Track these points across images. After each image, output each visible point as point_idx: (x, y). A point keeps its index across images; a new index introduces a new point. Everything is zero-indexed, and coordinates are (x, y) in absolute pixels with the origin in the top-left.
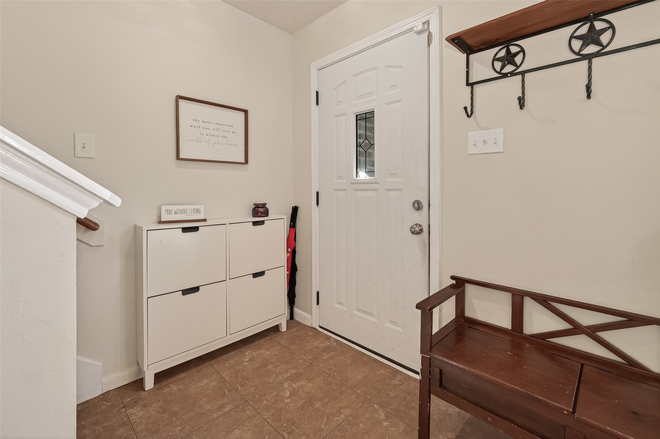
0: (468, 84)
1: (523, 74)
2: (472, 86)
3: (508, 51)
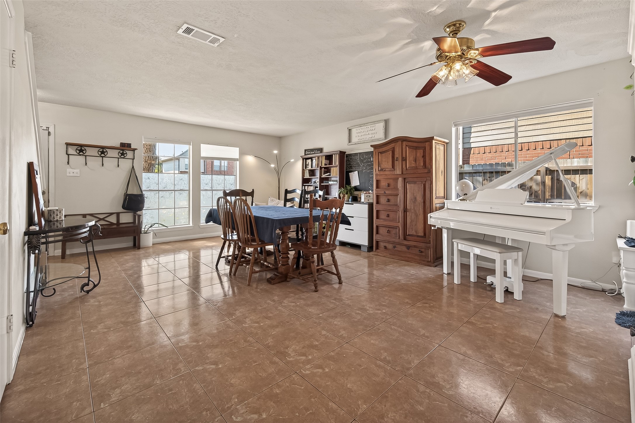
1: (86, 156)
2: (68, 155)
3: (81, 149)
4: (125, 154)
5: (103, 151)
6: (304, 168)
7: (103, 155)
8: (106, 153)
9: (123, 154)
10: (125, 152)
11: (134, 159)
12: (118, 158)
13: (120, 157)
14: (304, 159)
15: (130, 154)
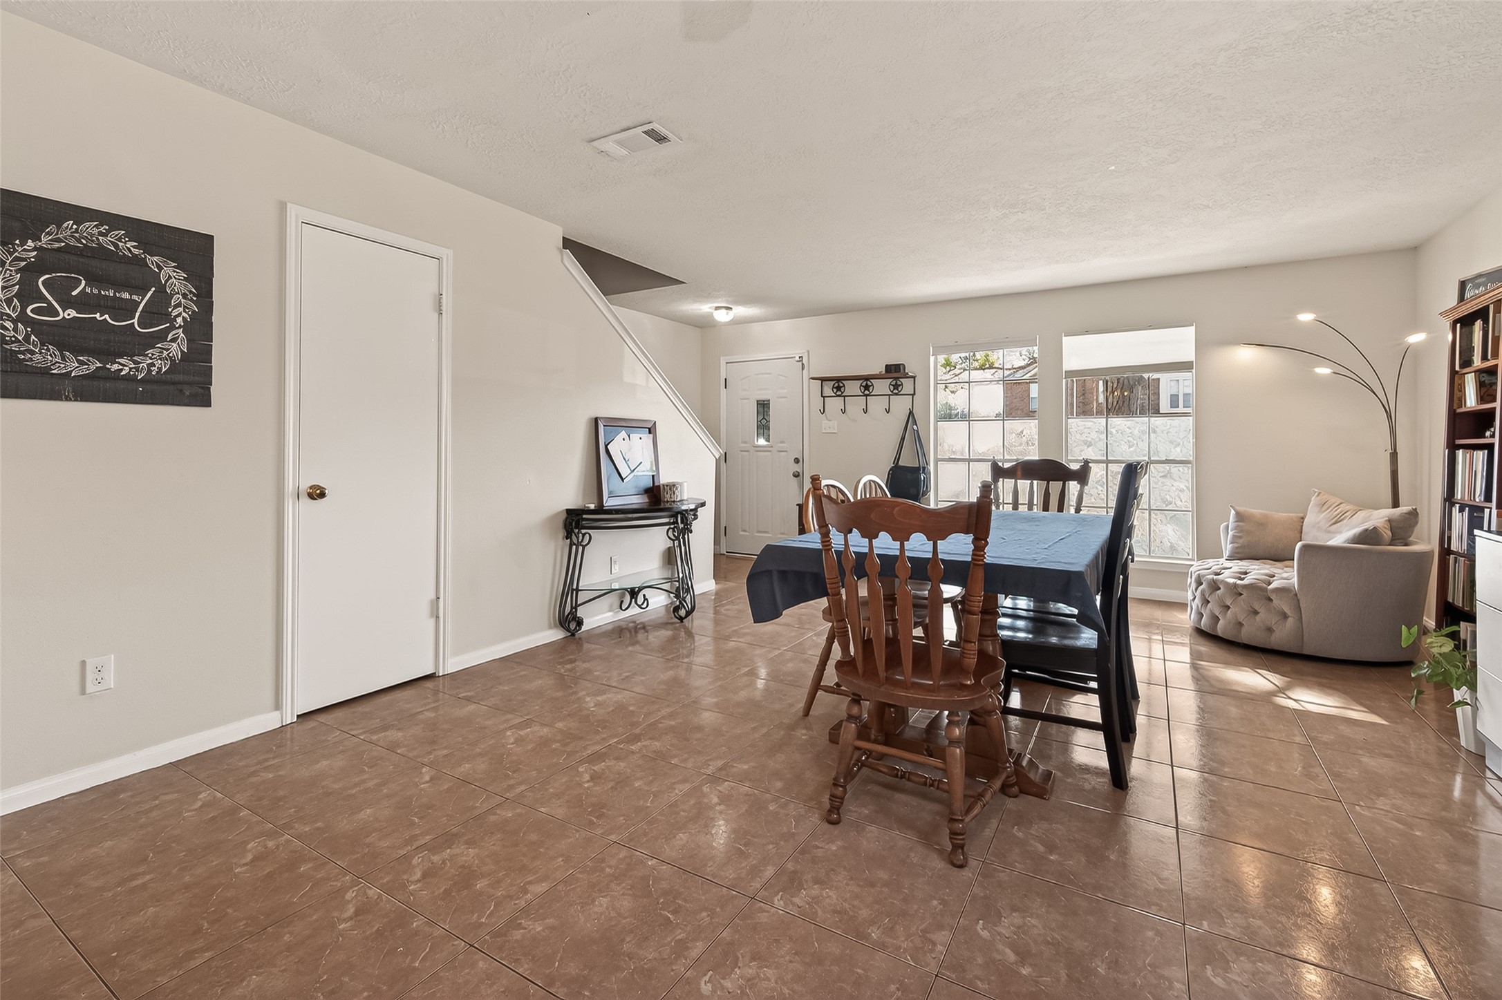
0: (822, 396)
1: (844, 396)
2: (824, 397)
3: (838, 384)
4: (900, 385)
5: (866, 382)
6: (1457, 368)
7: (867, 392)
8: (871, 389)
9: (896, 387)
10: (899, 383)
11: (914, 394)
12: (889, 395)
13: (891, 393)
14: (1458, 325)
15: (907, 385)
